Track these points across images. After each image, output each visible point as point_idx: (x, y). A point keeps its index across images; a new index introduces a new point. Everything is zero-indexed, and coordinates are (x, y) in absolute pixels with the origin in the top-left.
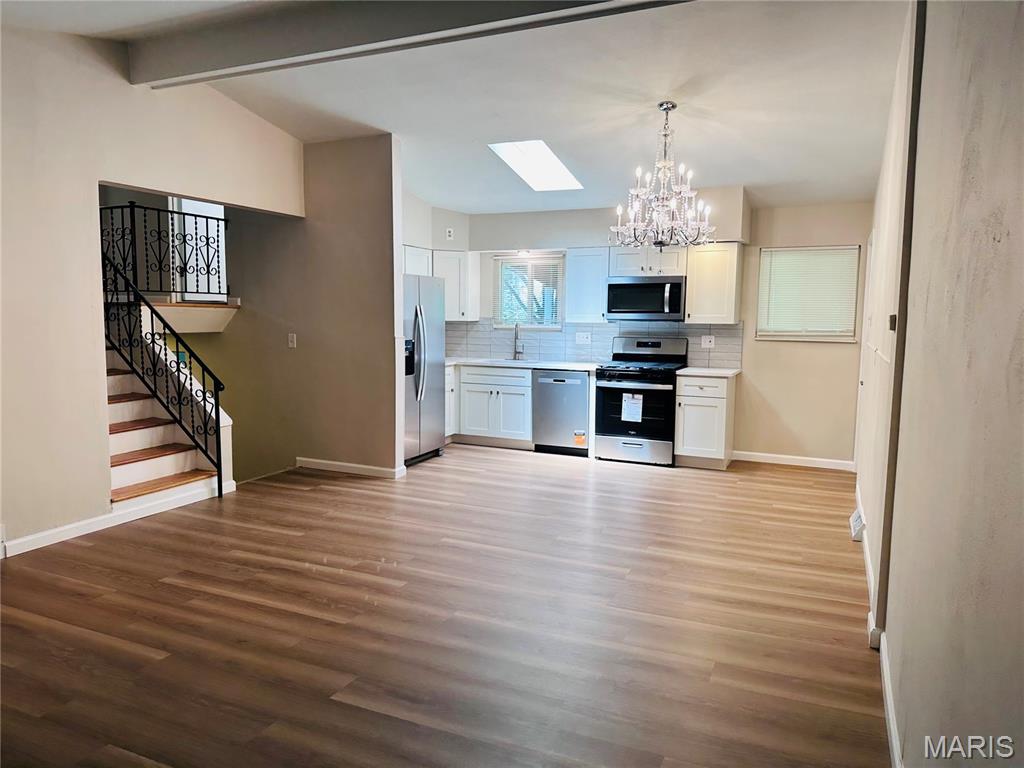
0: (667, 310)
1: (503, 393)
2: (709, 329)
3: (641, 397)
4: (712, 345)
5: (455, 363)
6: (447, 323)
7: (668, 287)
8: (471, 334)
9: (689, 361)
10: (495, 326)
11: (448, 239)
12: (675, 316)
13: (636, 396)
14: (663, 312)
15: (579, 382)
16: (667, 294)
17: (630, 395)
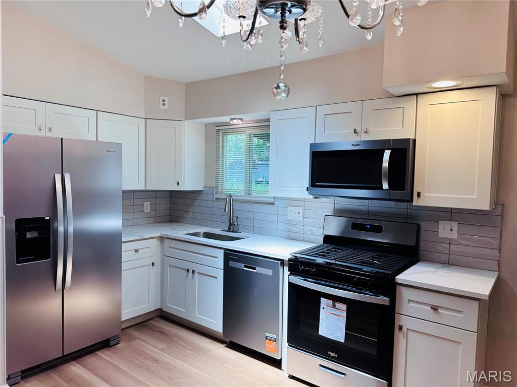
0: (385, 186)
1: (198, 273)
2: (450, 214)
3: (344, 307)
4: (454, 236)
5: (158, 234)
6: (124, 192)
7: (387, 154)
8: (197, 203)
9: (421, 252)
10: (216, 196)
11: (162, 107)
12: (397, 193)
13: (338, 305)
14: (381, 188)
15: (269, 272)
16: (385, 164)
17: (330, 302)
